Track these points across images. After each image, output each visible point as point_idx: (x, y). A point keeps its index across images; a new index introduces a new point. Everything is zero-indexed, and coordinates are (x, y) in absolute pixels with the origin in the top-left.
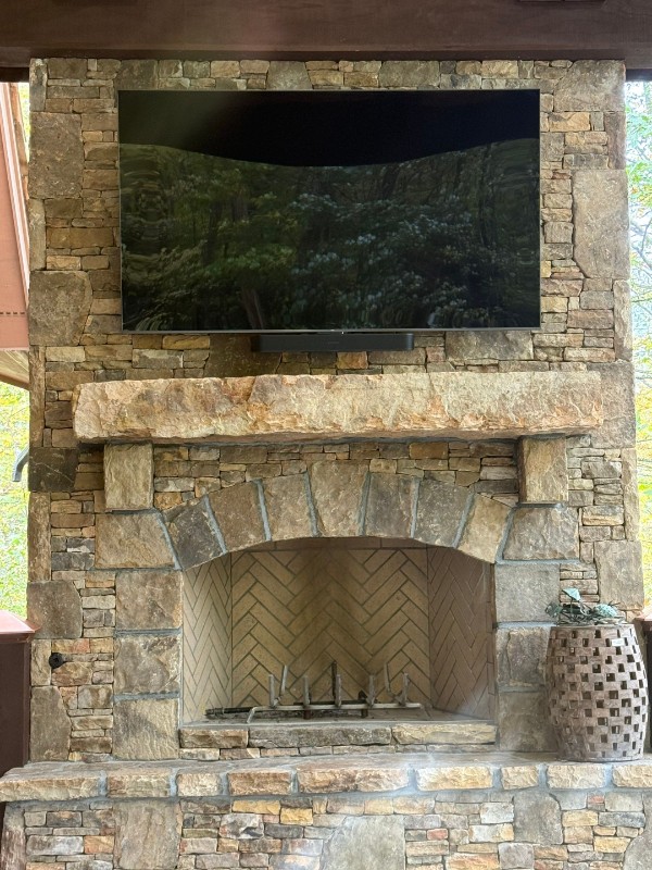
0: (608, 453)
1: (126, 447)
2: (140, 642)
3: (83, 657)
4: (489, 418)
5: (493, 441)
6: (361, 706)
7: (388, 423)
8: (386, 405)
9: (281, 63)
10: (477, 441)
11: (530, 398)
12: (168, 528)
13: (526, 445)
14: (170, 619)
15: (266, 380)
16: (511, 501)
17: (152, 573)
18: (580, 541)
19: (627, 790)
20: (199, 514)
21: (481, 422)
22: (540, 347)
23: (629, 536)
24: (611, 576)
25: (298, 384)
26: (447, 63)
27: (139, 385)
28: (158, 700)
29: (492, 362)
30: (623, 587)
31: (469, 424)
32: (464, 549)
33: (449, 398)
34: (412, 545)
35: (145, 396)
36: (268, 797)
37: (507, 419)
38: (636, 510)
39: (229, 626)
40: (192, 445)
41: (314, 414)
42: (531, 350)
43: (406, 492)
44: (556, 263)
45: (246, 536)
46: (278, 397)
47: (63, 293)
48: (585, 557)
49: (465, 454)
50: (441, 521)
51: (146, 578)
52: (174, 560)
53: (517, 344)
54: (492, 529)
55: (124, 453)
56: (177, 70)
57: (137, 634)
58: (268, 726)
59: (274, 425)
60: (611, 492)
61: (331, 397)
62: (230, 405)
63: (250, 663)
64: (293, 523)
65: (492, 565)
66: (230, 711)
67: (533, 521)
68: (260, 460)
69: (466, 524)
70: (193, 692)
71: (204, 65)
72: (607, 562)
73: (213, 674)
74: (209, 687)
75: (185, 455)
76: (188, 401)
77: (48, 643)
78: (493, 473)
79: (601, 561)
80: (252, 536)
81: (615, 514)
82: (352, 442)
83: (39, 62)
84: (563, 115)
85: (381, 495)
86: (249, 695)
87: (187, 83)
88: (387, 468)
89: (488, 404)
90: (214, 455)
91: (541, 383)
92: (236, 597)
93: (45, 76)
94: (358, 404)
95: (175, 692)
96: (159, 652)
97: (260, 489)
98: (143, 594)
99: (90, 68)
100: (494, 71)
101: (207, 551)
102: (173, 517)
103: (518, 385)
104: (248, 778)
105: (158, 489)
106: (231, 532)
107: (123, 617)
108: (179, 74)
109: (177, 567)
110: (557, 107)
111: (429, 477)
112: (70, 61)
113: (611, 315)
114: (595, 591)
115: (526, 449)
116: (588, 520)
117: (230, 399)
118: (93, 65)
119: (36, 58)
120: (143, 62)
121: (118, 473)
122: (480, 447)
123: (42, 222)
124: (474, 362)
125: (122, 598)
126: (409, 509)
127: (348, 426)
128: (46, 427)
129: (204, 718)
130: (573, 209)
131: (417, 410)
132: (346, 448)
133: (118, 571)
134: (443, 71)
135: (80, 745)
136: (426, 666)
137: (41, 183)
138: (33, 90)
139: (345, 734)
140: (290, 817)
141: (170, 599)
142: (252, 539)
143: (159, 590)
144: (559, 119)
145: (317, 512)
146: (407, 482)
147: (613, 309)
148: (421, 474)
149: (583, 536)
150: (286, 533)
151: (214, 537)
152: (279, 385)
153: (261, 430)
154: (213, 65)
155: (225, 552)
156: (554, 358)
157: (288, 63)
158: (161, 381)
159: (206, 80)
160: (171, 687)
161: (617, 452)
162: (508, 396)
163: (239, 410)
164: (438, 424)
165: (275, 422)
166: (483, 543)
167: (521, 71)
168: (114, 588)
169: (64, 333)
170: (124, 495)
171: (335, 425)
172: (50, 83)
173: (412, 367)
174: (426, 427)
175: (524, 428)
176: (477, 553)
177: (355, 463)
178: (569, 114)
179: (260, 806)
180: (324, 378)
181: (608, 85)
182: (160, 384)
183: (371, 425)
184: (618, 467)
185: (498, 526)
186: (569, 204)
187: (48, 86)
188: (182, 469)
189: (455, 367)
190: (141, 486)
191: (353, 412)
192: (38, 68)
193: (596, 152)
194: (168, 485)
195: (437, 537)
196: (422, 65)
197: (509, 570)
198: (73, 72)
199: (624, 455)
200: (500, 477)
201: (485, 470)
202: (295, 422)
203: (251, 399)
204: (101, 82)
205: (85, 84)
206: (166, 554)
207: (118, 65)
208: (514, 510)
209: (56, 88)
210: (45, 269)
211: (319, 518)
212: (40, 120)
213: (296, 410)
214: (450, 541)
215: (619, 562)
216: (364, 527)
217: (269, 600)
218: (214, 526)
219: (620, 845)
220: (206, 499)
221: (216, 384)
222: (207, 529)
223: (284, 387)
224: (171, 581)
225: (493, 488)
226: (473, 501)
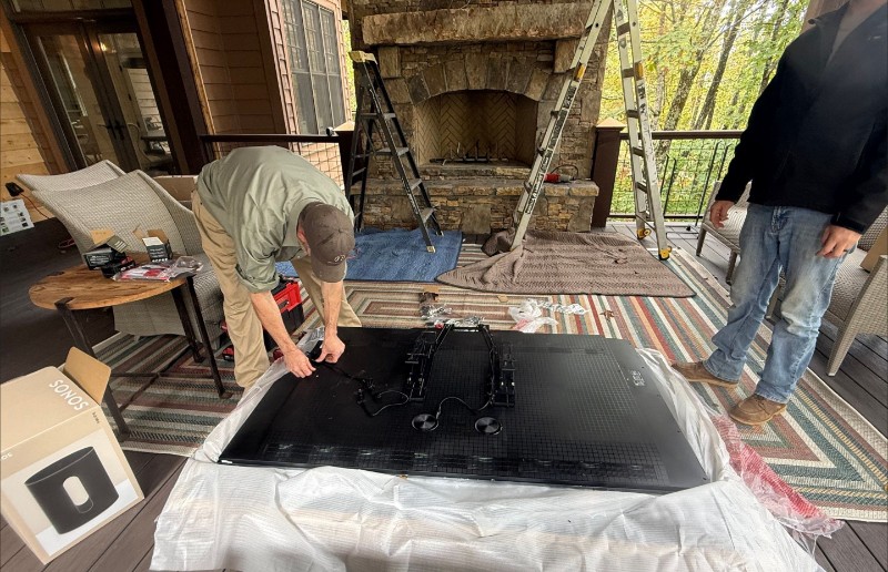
1: (386, 48)
4: (542, 30)
5: (544, 41)
6: (485, 160)
7: (496, 34)
8: (496, 25)
10: (535, 42)
11: (561, 18)
12: (408, 86)
13: (557, 43)
14: (410, 125)
15: (442, 12)
16: (549, 72)
17: (402, 106)
20: (419, 79)
21: (537, 32)
23: (598, 88)
24: (587, 107)
25: (456, 14)
27: (388, 16)
30: (591, 112)
31: (532, 33)
32: (527, 95)
33: (524, 19)
34: (506, 92)
35: (391, 22)
37: (549, 30)
38: (603, 75)
40: (416, 46)
41: (463, 29)
43: (505, 68)
45: (438, 89)
46: (447, 21)
48: (577, 98)
49: (531, 48)
50: (519, 81)
51: (400, 108)
52: (411, 99)
54: (540, 85)
55: (385, 51)
58: (449, 167)
60: (594, 66)
61: (471, 20)
62: (427, 26)
64: (457, 83)
65: (538, 102)
66: (437, 160)
67: (557, 82)
68: (443, 53)
69: (529, 83)
72: (586, 100)
76: (409, 24)
78: (542, 58)
79: (584, 99)
80: (441, 89)
81: (594, 77)
82: (483, 43)
85: (494, 70)
86: (445, 154)
88: (497, 56)
89: (541, 23)
90: (425, 51)
91: (568, 9)
92: (441, 114)
94: (483, 23)
97: (444, 67)
101: (423, 96)
102: (409, 80)
103: (557, 11)
104: (435, 190)
105: (402, 67)
106: (432, 88)
109: (412, 103)
111: (515, 60)
114: (579, 113)
115: (557, 45)
117: (427, 23)
121: (384, 61)
122: (537, 45)
126: (505, 76)
127: (477, 35)
128: (356, 38)
131: (508, 26)
132: (479, 46)
141: (410, 117)
142: (441, 91)
143: (405, 113)
145: (467, 78)
146: (505, 63)
148: (511, 59)
150: (455, 88)
151: (426, 89)
152: (448, 14)
153: (440, 39)
155: (430, 96)
162: (551, 17)
163: (431, 28)
164: (518, 33)
165: (446, 35)
166: (535, 93)
170: (387, 72)
171: (473, 35)
174: (512, 35)
175: (557, 35)
176: (532, 96)
177: (484, 54)
179: (440, 200)
180: (468, 10)
182: (397, 16)
183: (488, 35)
184: (599, 54)
185: (542, 84)
188: (412, 58)
189: (531, 1)
190: (393, 67)
191: (480, 29)
194: (407, 66)
195: (516, 89)
197: (544, 104)
200: (545, 60)
201: (539, 56)
202: (455, 34)
203: (436, 23)
206: (407, 98)
208: (549, 76)
211: (468, 81)
213: (455, 28)
214: (521, 91)
215: (591, 101)
216: (486, 84)
217: (454, 115)
218: (426, 85)
220: (422, 72)
221: (421, 15)
222: (423, 86)
223: (450, 16)
224: (410, 109)
225: (542, 65)
226: (533, 72)
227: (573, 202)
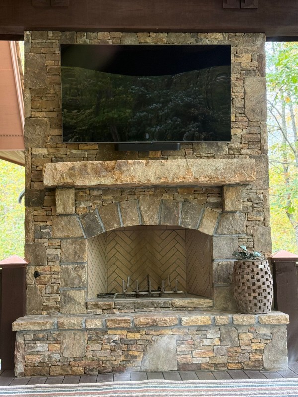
0: (258, 191)
1: (65, 189)
2: (70, 267)
3: (47, 273)
4: (210, 178)
5: (212, 186)
6: (159, 292)
7: (170, 180)
8: (169, 172)
9: (127, 33)
10: (205, 187)
11: (227, 169)
12: (82, 222)
13: (225, 188)
14: (83, 258)
15: (121, 162)
16: (219, 211)
17: (75, 240)
18: (247, 226)
19: (265, 325)
20: (94, 216)
21: (207, 179)
22: (231, 149)
23: (266, 225)
24: (259, 241)
25: (134, 164)
26: (194, 34)
27: (69, 164)
28: (78, 290)
29: (212, 155)
30: (264, 245)
31: (203, 180)
32: (200, 230)
33: (194, 169)
34: (180, 228)
35: (72, 169)
36: (122, 328)
37: (218, 178)
38: (269, 214)
39: (106, 260)
40: (91, 188)
41: (140, 175)
42: (227, 150)
43: (177, 207)
44: (238, 115)
45: (113, 225)
46: (126, 169)
47: (38, 127)
48: (249, 233)
49: (200, 192)
50: (191, 219)
51: (73, 242)
52: (84, 234)
53: (222, 148)
54: (211, 222)
55: (63, 192)
56: (84, 36)
57: (69, 264)
58: (122, 300)
59: (124, 180)
60: (259, 207)
61: (147, 169)
62: (106, 172)
63: (114, 276)
64: (132, 220)
65: (211, 236)
66: (106, 294)
67: (228, 219)
68: (119, 194)
69: (201, 219)
70: (92, 287)
71: (95, 34)
72: (257, 235)
73: (100, 279)
74: (98, 285)
75: (88, 192)
76: (89, 171)
77: (33, 268)
78: (212, 200)
79: (255, 234)
80: (115, 225)
81: (260, 216)
82: (155, 187)
83: (28, 32)
84: (240, 55)
85: (167, 208)
86: (114, 288)
87: (88, 41)
88: (170, 197)
89: (210, 172)
90: (100, 192)
91: (231, 163)
92: (109, 249)
93: (31, 38)
94: (158, 172)
95: (84, 287)
96: (78, 271)
97: (119, 206)
98: (71, 248)
99: (49, 35)
100: (212, 37)
101: (98, 231)
102: (84, 217)
103: (222, 164)
104: (114, 321)
105: (77, 206)
106: (106, 223)
107: (63, 257)
108: (85, 37)
109: (85, 237)
110: (238, 52)
111: (186, 201)
112: (40, 32)
113: (259, 136)
114: (252, 247)
115: (225, 190)
116: (249, 218)
117: (106, 169)
118: (50, 34)
119: (27, 30)
120: (70, 32)
121: (61, 200)
122: (207, 189)
123: (30, 98)
124: (204, 155)
125: (63, 250)
126: (178, 214)
127: (154, 181)
128: (32, 181)
129: (96, 298)
130: (245, 93)
131: (182, 174)
132: (153, 190)
133: (61, 239)
134: (192, 37)
135: (46, 308)
136: (185, 277)
137: (29, 82)
138: (25, 44)
139: (153, 303)
140: (131, 336)
141: (83, 250)
143: (78, 246)
144: (239, 57)
145: (141, 216)
146: (177, 203)
147: (260, 134)
148: (183, 200)
149: (248, 225)
150: (129, 224)
151: (100, 225)
152: (126, 164)
153: (119, 182)
154: (99, 34)
155: (104, 231)
156: (236, 153)
157: (129, 33)
158: (79, 162)
159: (96, 40)
160: (83, 285)
161: (262, 191)
162: (218, 168)
163: (110, 174)
164: (190, 180)
165: (125, 179)
166: (208, 227)
167: (224, 37)
168: (60, 245)
169: (39, 143)
170: (63, 208)
171: (148, 180)
172: (33, 41)
173: (179, 157)
174: (185, 181)
175: (225, 181)
176: (205, 231)
177: (157, 196)
178: (243, 55)
179: (119, 332)
180: (144, 161)
181: (258, 43)
182: (78, 164)
183: (163, 180)
184: (262, 197)
185: (214, 221)
186: (243, 91)
187: (32, 42)
188: (87, 198)
189: (197, 157)
190: (70, 205)
191: (156, 175)
192: (28, 35)
193: (254, 70)
194: (81, 204)
195: (190, 225)
196: (184, 34)
197: (218, 238)
198: (42, 37)
199: (265, 192)
200: (215, 201)
201: (208, 198)
202: (132, 179)
203: (115, 170)
204: (53, 41)
205: (47, 41)
206: (81, 232)
207: (60, 34)
208: (220, 214)
209: (35, 43)
210: (31, 117)
211: (142, 218)
212: (28, 56)
213: (133, 174)
214: (195, 227)
215: (262, 235)
216: (160, 221)
217: (122, 250)
218: (100, 221)
219: (262, 346)
220: (97, 210)
221: (101, 164)
222: (97, 222)
223: (128, 165)
224: (83, 243)
225: (212, 206)
226: (204, 211)
227: (264, 331)
